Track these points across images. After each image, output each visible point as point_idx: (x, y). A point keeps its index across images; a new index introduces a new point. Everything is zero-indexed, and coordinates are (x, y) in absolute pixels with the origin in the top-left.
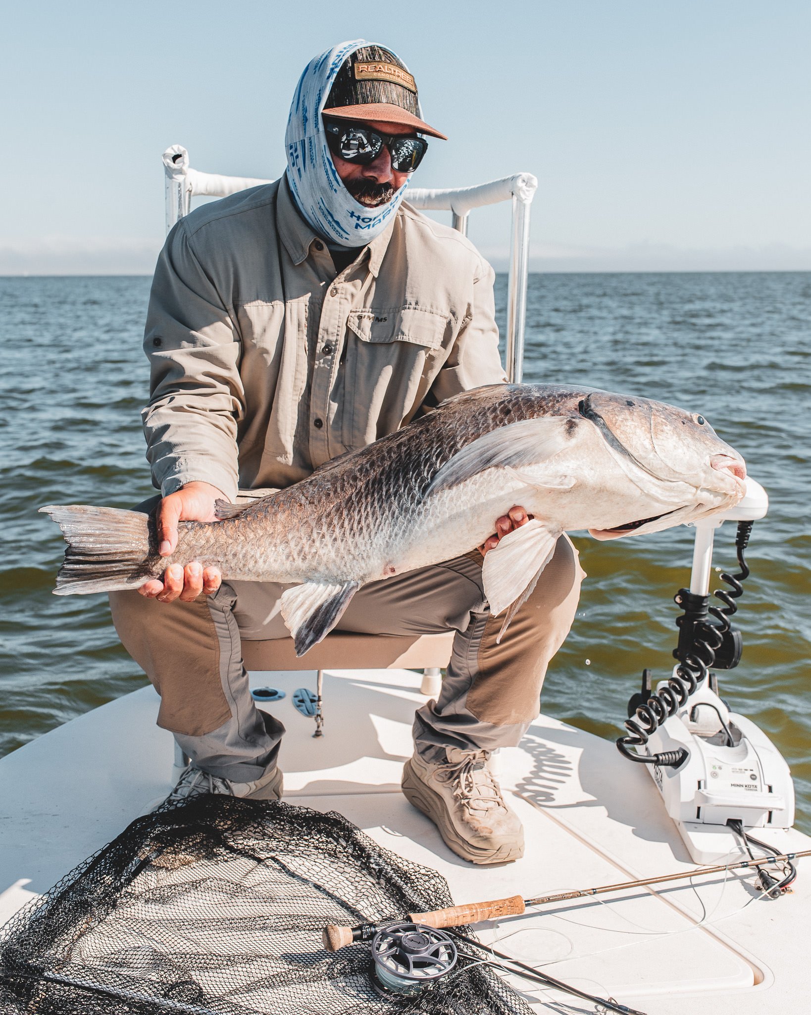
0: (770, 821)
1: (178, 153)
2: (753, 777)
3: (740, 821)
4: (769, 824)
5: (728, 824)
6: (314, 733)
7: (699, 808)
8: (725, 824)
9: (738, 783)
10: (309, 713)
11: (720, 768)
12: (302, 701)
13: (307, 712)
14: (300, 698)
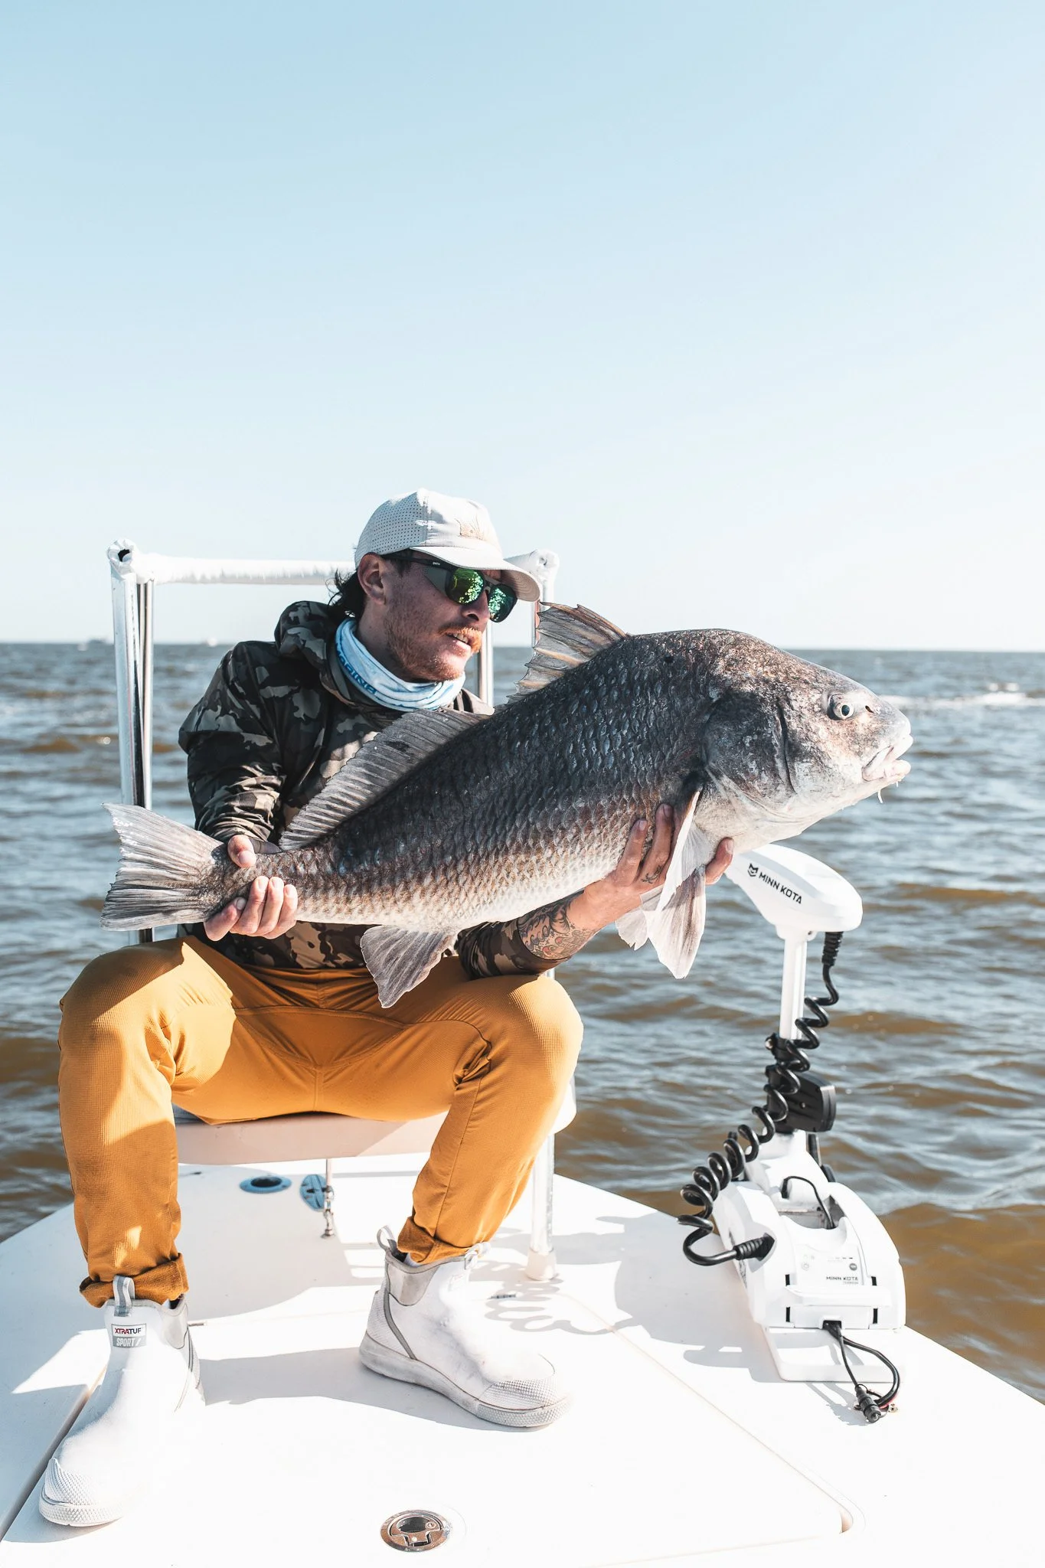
0: (875, 1321)
1: (124, 548)
2: (853, 1267)
3: (839, 1323)
4: (875, 1325)
5: (824, 1328)
6: (323, 1232)
7: (788, 1310)
8: (821, 1326)
9: (835, 1276)
10: (319, 1206)
11: (813, 1257)
12: (312, 1191)
13: (316, 1206)
14: (310, 1187)
